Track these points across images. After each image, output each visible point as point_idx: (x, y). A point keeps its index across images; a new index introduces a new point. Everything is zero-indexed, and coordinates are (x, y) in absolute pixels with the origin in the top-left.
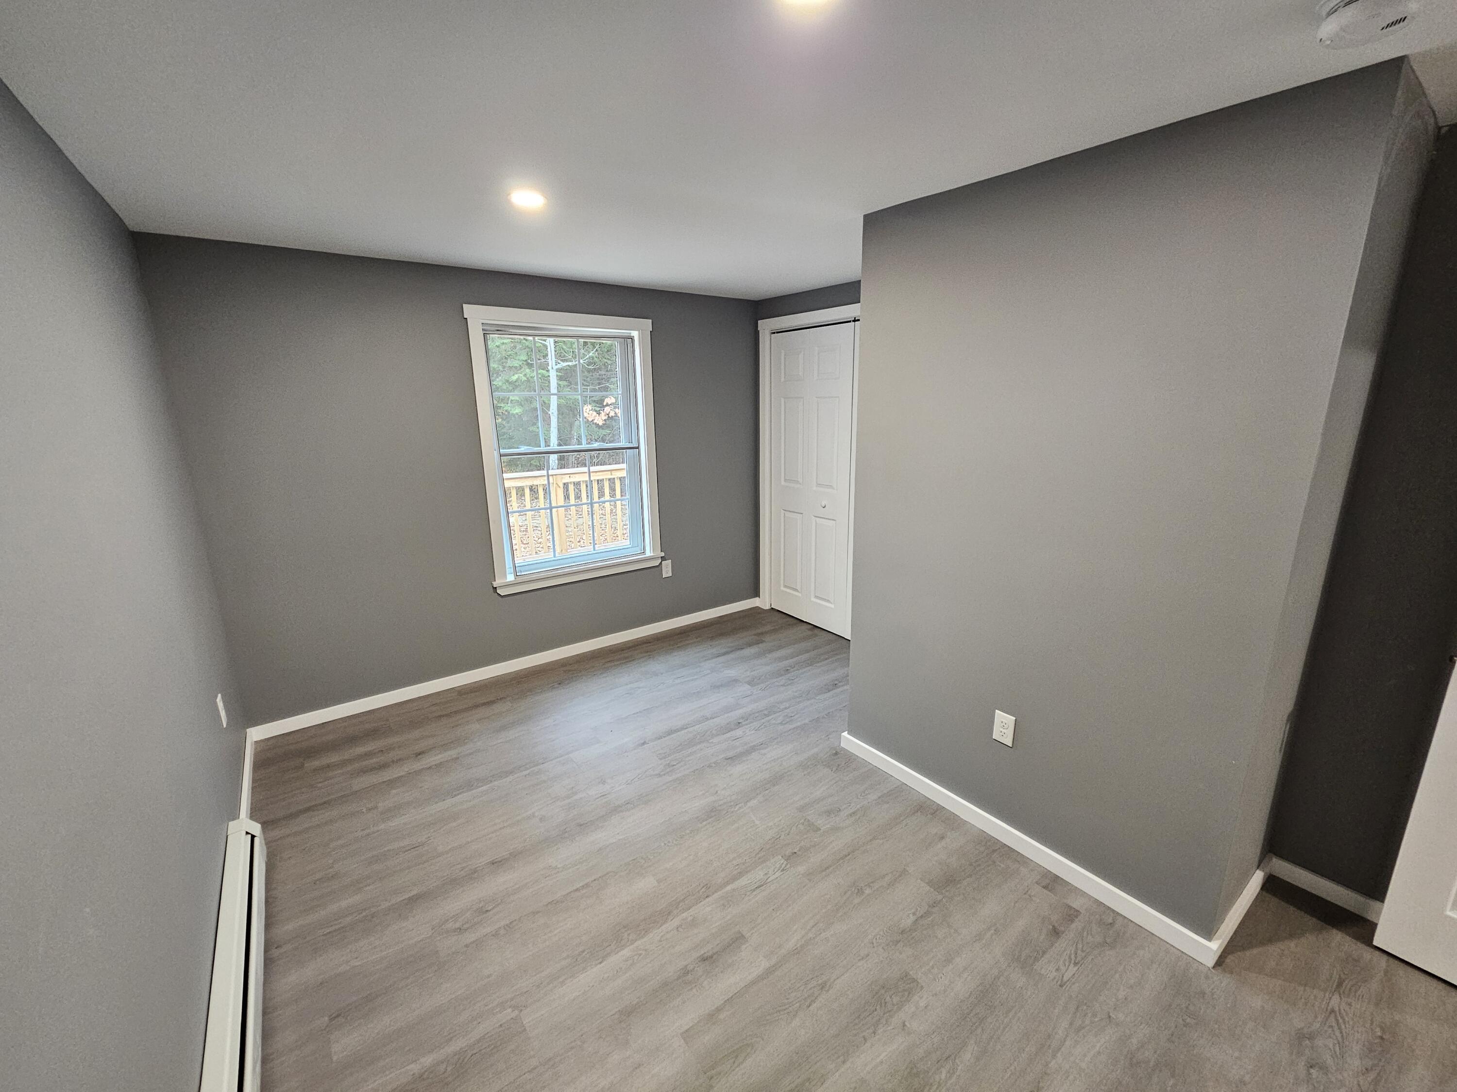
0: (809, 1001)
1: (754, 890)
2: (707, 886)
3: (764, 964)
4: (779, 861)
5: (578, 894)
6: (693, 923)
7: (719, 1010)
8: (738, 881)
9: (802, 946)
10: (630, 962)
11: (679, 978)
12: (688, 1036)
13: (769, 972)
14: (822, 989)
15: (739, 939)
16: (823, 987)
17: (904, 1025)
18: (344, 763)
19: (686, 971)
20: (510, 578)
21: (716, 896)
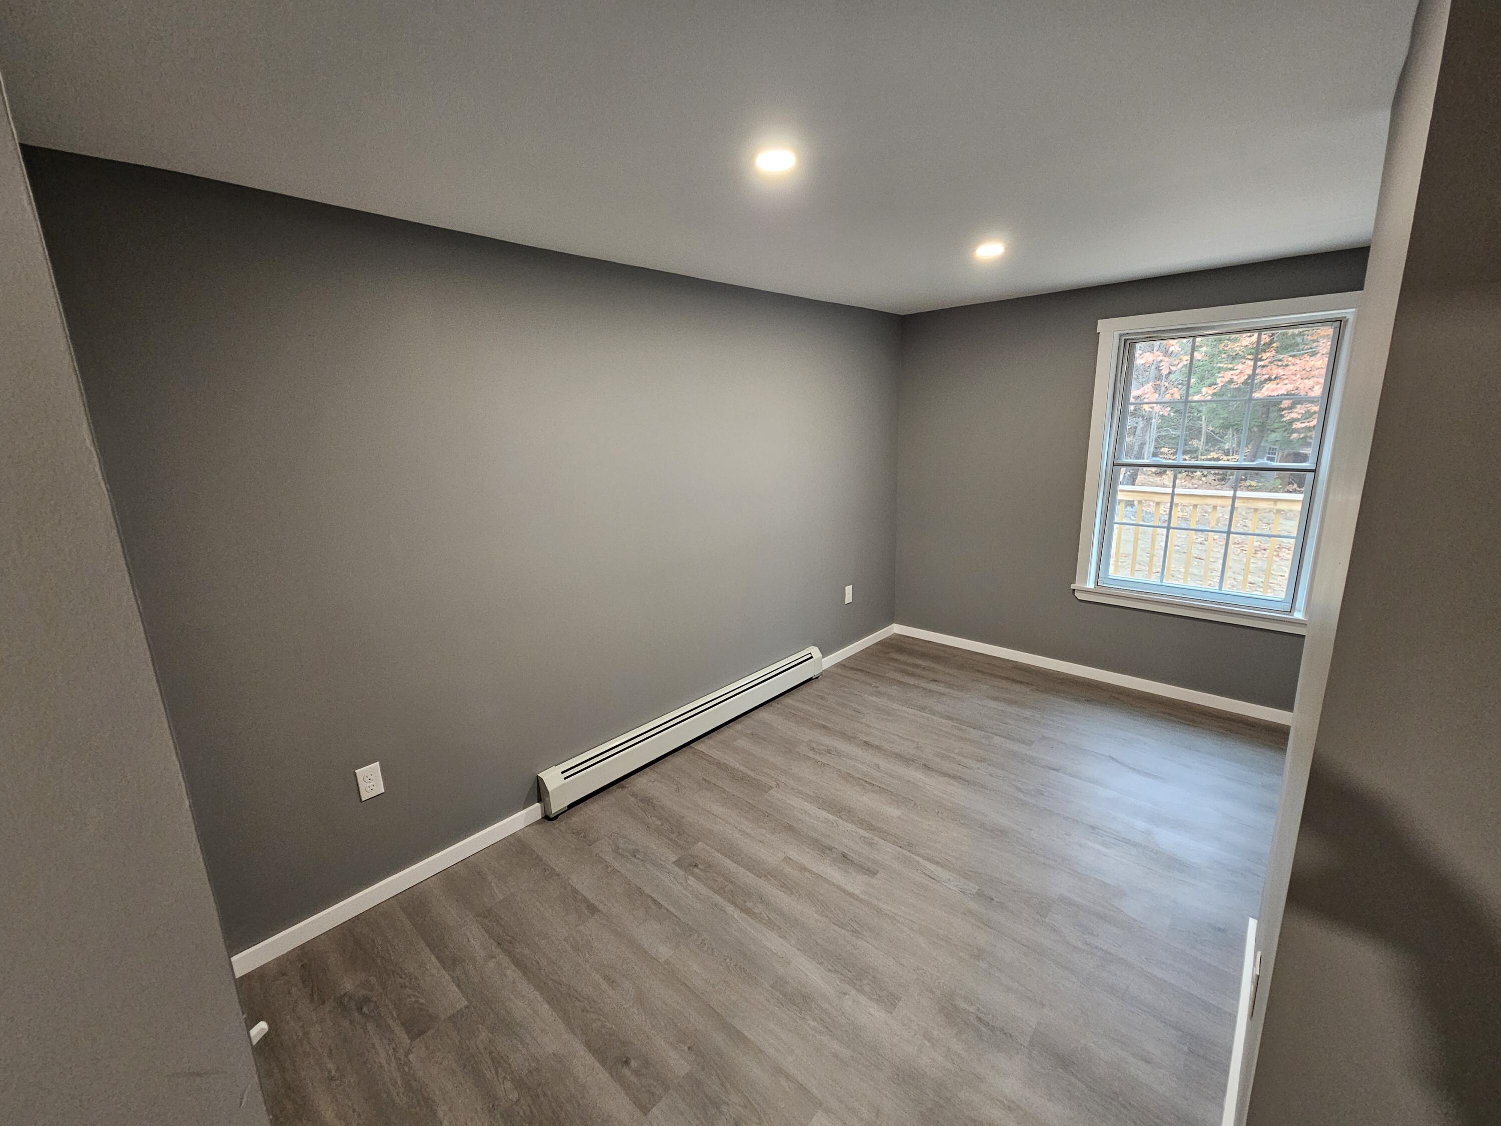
0: (838, 923)
1: (926, 874)
2: (910, 844)
3: (857, 892)
4: (973, 888)
5: (864, 783)
6: (871, 844)
7: (810, 871)
8: (928, 863)
9: (886, 914)
10: (825, 821)
11: (825, 847)
12: (787, 859)
13: (851, 895)
14: (853, 931)
15: (873, 873)
16: (855, 931)
17: (845, 994)
18: (896, 660)
19: (831, 849)
20: (1091, 585)
21: (905, 852)
